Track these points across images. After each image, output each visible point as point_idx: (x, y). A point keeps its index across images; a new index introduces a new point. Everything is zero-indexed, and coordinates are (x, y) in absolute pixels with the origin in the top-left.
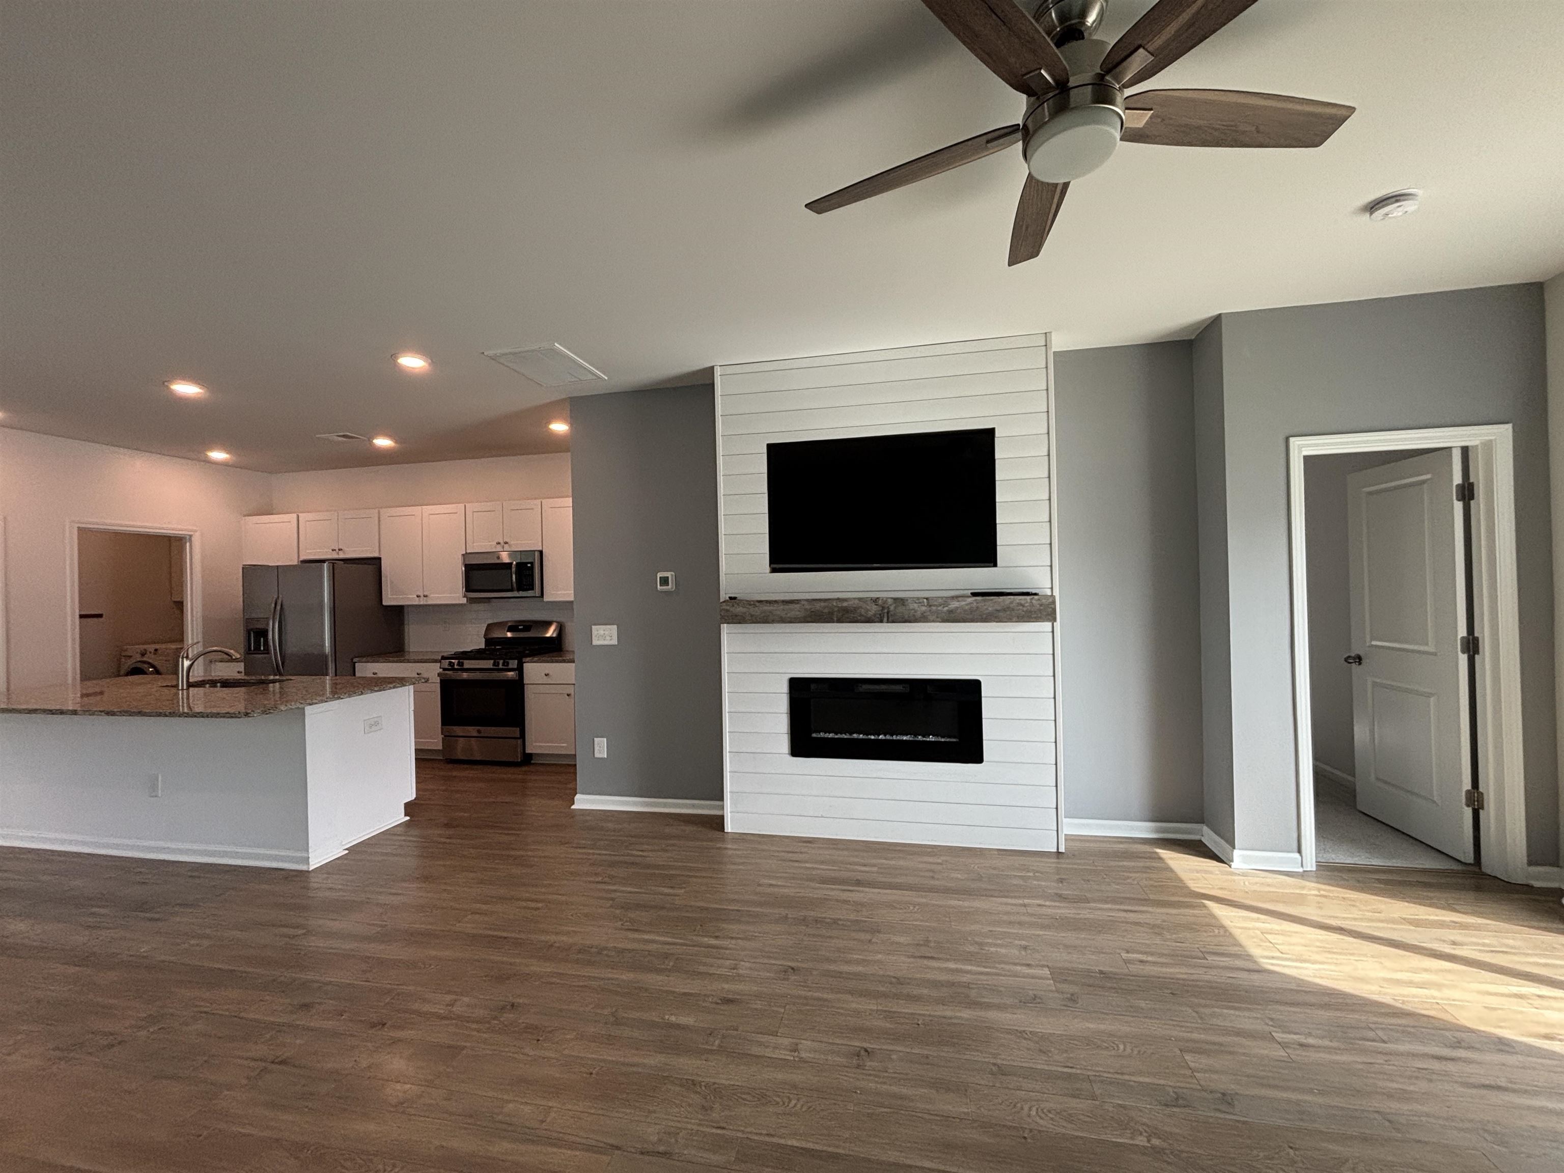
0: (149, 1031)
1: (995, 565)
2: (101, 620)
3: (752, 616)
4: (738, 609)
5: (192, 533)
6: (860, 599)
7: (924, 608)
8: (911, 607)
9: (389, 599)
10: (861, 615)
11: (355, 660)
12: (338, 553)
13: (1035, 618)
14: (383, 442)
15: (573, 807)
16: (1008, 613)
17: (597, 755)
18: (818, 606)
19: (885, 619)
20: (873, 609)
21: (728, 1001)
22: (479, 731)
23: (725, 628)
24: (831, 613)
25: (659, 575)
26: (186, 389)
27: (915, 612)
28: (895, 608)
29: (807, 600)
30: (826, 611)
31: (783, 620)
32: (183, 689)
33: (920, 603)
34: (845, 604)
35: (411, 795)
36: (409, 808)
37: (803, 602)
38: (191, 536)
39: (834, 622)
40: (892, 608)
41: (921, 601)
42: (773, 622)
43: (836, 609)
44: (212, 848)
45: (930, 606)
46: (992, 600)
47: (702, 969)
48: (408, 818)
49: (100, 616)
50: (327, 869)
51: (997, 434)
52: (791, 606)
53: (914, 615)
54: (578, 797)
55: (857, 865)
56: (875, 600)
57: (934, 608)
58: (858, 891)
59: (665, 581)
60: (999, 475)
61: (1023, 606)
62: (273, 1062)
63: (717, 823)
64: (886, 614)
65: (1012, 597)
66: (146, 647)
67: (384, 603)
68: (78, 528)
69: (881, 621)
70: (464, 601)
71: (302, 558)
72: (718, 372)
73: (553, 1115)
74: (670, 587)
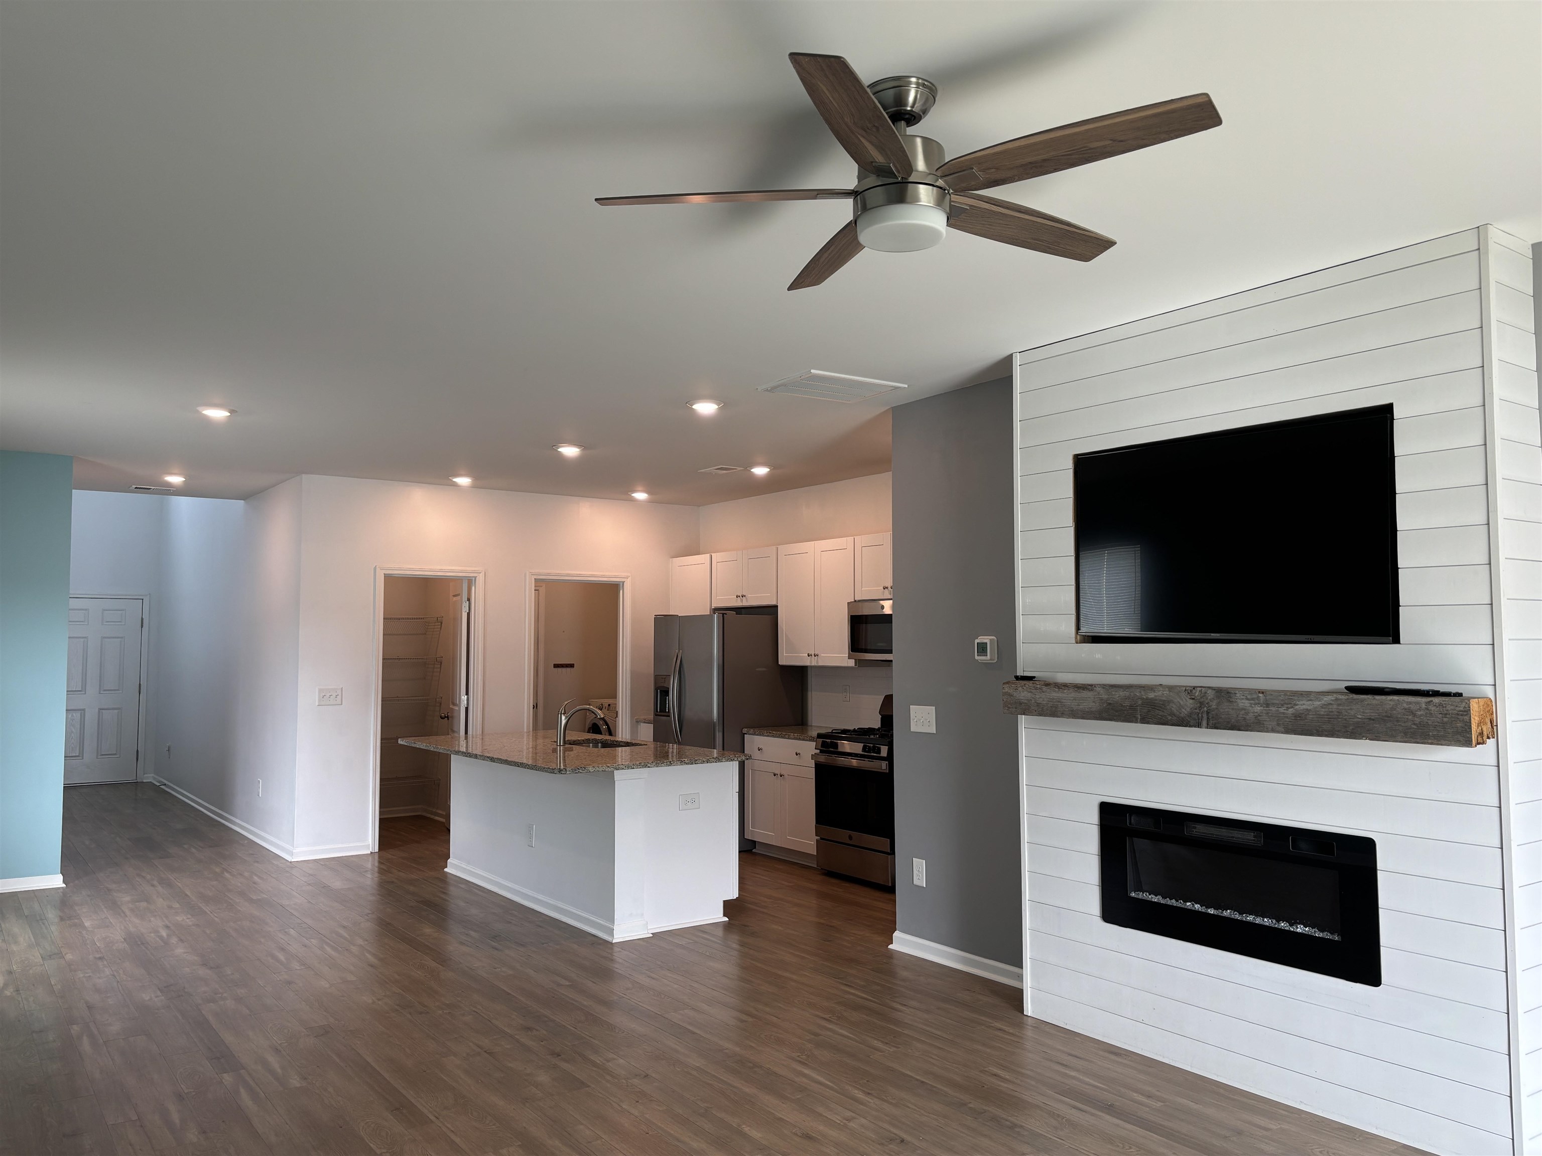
0: (443, 1012)
1: (1396, 640)
2: (572, 669)
3: (1038, 705)
4: (1023, 694)
5: (623, 580)
6: (1171, 688)
7: (1258, 709)
8: (1241, 705)
9: (786, 658)
10: (1172, 714)
11: (745, 730)
12: (742, 601)
13: (1434, 736)
14: (760, 471)
15: (890, 947)
16: (1389, 725)
17: (916, 882)
18: (1118, 695)
19: (1204, 723)
20: (1187, 705)
21: (808, 1137)
22: (850, 838)
23: (1023, 720)
24: (1133, 708)
25: (977, 641)
26: (570, 451)
27: (1247, 714)
28: (1218, 704)
29: (1104, 686)
30: (1127, 703)
31: (1075, 714)
32: (560, 745)
33: (1253, 699)
34: (1151, 695)
35: (733, 893)
36: (729, 907)
37: (1098, 689)
38: (623, 582)
39: (1136, 722)
40: (1214, 705)
41: (1255, 696)
42: (1062, 715)
43: (1140, 702)
44: (560, 905)
45: (1268, 705)
46: (1362, 701)
47: (820, 1110)
48: (726, 919)
49: (572, 666)
50: (627, 945)
51: (1397, 413)
52: (1085, 694)
53: (1245, 719)
54: (897, 934)
55: (1136, 1092)
56: (1190, 691)
57: (1273, 709)
58: (1093, 1115)
59: (982, 648)
60: (1402, 484)
61: (1415, 715)
62: (485, 1052)
63: (1015, 998)
64: (1205, 716)
65: (1396, 698)
66: (602, 701)
67: (780, 663)
68: (535, 579)
69: (1199, 725)
70: (851, 663)
71: (714, 606)
72: (1017, 361)
73: (599, 1142)
74: (988, 657)
